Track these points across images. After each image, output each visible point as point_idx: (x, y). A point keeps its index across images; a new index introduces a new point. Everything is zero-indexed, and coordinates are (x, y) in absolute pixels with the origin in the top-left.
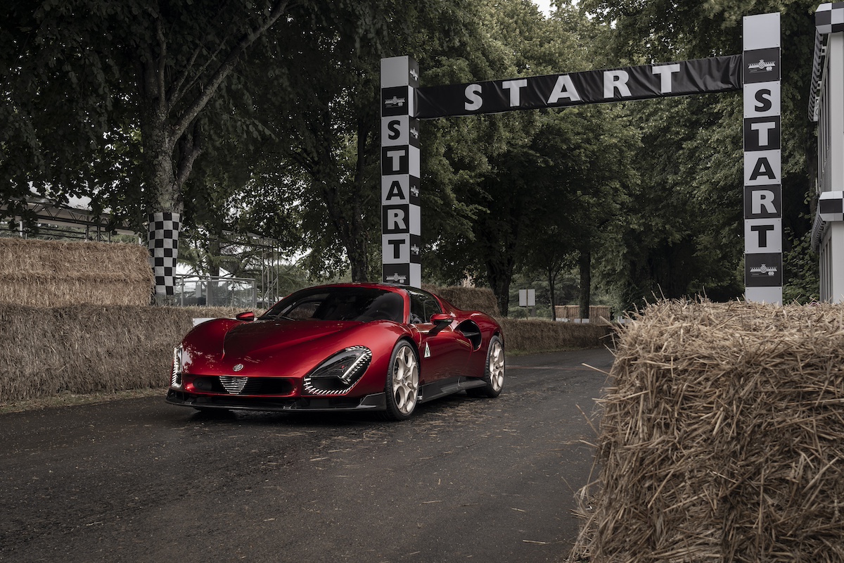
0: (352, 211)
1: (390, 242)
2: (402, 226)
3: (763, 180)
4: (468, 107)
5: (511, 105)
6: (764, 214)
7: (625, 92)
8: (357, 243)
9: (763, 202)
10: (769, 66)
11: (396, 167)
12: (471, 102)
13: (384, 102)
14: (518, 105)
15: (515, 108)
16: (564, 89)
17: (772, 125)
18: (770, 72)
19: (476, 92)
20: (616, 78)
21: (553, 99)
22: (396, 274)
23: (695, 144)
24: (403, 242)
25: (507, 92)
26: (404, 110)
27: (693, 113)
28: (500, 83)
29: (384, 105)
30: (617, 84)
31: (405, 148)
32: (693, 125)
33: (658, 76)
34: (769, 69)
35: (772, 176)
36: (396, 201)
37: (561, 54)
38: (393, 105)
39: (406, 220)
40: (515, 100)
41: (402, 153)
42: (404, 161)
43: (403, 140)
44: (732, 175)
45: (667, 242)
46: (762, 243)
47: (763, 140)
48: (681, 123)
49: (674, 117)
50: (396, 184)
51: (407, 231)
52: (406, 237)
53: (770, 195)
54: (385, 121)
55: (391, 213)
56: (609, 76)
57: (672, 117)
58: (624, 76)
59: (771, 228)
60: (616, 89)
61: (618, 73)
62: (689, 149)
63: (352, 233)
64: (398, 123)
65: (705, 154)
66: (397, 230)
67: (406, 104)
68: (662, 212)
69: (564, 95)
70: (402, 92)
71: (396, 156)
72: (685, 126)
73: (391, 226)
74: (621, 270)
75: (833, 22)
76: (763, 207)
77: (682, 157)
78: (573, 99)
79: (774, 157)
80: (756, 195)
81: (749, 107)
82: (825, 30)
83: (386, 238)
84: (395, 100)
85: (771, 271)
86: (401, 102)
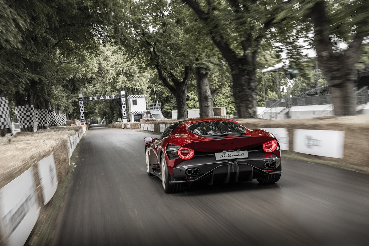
3: (124, 108)
5: (95, 100)
6: (125, 112)
7: (109, 98)
10: (124, 96)
11: (82, 107)
16: (102, 98)
17: (125, 102)
19: (91, 98)
26: (82, 100)
28: (94, 97)
29: (79, 100)
31: (83, 105)
33: (112, 97)
36: (82, 111)
44: (121, 107)
46: (125, 115)
47: (124, 104)
50: (82, 109)
51: (84, 115)
53: (125, 110)
54: (80, 102)
55: (81, 113)
58: (109, 96)
64: (82, 102)
70: (82, 98)
73: (82, 114)
79: (125, 106)
80: (123, 110)
81: (122, 101)
82: (130, 98)
83: (81, 116)
84: (81, 99)
85: (126, 118)
86: (82, 99)
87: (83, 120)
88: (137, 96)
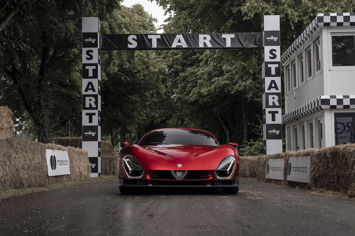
0: (38, 98)
1: (87, 114)
2: (94, 106)
3: (273, 90)
4: (130, 46)
5: (152, 47)
6: (274, 106)
7: (209, 45)
8: (41, 115)
9: (274, 100)
10: (275, 39)
11: (91, 74)
12: (131, 44)
13: (84, 40)
14: (156, 47)
15: (154, 49)
16: (179, 41)
17: (277, 66)
18: (275, 41)
19: (133, 39)
20: (205, 38)
21: (174, 45)
22: (90, 131)
23: (186, 74)
24: (94, 114)
25: (150, 41)
26: (95, 45)
27: (184, 59)
28: (146, 35)
29: (84, 42)
30: (205, 41)
31: (96, 65)
32: (184, 65)
33: (225, 39)
34: (275, 40)
35: (277, 89)
36: (90, 92)
37: (130, 25)
38: (89, 42)
39: (96, 103)
40: (155, 45)
41: (94, 67)
42: (95, 72)
43: (95, 60)
44: (211, 90)
45: (154, 123)
46: (273, 119)
47: (273, 72)
48: (178, 64)
49: (175, 61)
50: (90, 83)
51: (96, 108)
52: (96, 112)
53: (276, 98)
54: (84, 50)
55: (87, 99)
56: (201, 36)
57: (174, 61)
58: (209, 37)
59: (277, 112)
60: (205, 43)
61: (206, 36)
62: (183, 76)
63: (38, 110)
64: (92, 51)
65: (191, 79)
66: (91, 108)
67: (96, 42)
68: (165, 107)
69: (179, 44)
70: (94, 35)
71: (90, 69)
72: (180, 65)
73: (87, 106)
74: (134, 136)
75: (325, 22)
76: (273, 102)
77: (179, 80)
78: (184, 47)
79: (278, 80)
80: (270, 97)
81: (267, 57)
82: (321, 24)
83: (84, 112)
84: (90, 40)
85: (278, 132)
86: (93, 41)
87: (94, 129)
88: (347, 19)
